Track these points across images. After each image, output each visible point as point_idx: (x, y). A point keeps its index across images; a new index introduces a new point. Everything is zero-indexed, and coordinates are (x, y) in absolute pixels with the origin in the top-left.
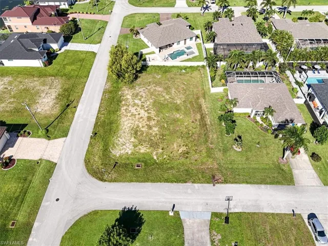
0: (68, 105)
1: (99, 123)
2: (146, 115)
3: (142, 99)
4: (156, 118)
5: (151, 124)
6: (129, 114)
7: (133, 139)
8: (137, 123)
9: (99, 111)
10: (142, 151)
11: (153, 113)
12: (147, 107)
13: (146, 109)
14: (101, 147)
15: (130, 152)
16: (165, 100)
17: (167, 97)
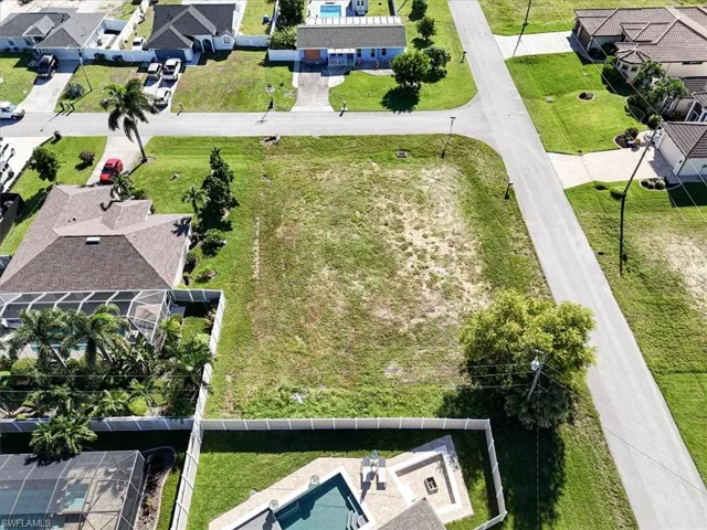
0: (624, 258)
1: (513, 218)
2: (406, 235)
3: (428, 278)
4: (383, 227)
5: (392, 215)
6: (449, 236)
7: (425, 188)
8: (425, 218)
9: (532, 247)
10: (400, 171)
11: (391, 239)
12: (410, 254)
13: (410, 249)
14: (483, 178)
15: (424, 171)
16: (363, 277)
17: (357, 286)
